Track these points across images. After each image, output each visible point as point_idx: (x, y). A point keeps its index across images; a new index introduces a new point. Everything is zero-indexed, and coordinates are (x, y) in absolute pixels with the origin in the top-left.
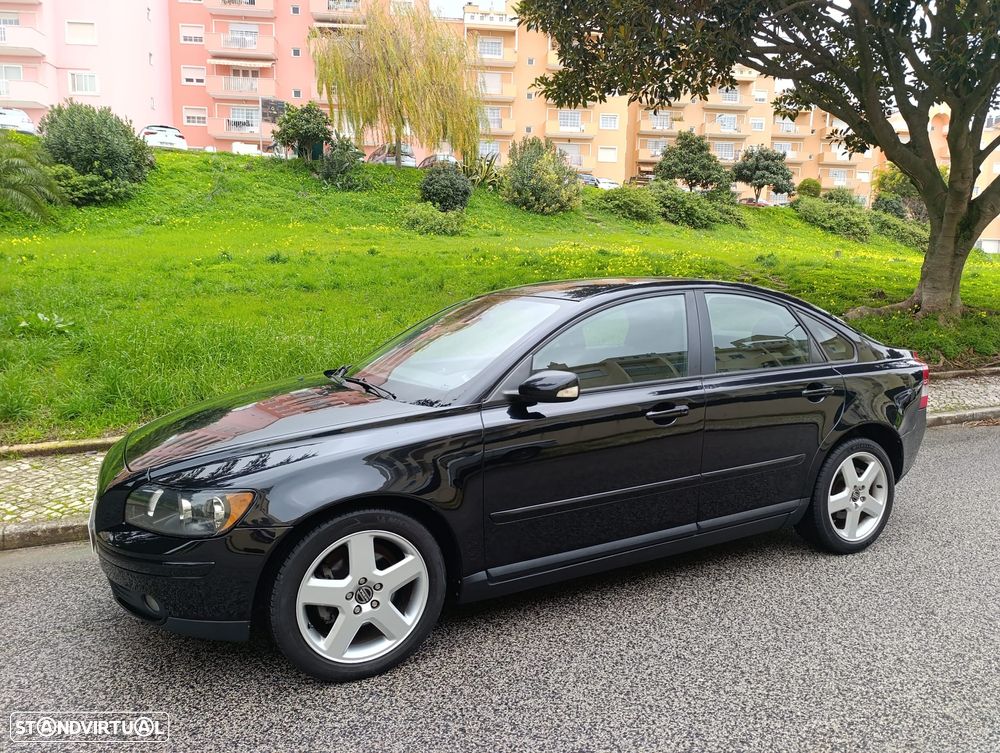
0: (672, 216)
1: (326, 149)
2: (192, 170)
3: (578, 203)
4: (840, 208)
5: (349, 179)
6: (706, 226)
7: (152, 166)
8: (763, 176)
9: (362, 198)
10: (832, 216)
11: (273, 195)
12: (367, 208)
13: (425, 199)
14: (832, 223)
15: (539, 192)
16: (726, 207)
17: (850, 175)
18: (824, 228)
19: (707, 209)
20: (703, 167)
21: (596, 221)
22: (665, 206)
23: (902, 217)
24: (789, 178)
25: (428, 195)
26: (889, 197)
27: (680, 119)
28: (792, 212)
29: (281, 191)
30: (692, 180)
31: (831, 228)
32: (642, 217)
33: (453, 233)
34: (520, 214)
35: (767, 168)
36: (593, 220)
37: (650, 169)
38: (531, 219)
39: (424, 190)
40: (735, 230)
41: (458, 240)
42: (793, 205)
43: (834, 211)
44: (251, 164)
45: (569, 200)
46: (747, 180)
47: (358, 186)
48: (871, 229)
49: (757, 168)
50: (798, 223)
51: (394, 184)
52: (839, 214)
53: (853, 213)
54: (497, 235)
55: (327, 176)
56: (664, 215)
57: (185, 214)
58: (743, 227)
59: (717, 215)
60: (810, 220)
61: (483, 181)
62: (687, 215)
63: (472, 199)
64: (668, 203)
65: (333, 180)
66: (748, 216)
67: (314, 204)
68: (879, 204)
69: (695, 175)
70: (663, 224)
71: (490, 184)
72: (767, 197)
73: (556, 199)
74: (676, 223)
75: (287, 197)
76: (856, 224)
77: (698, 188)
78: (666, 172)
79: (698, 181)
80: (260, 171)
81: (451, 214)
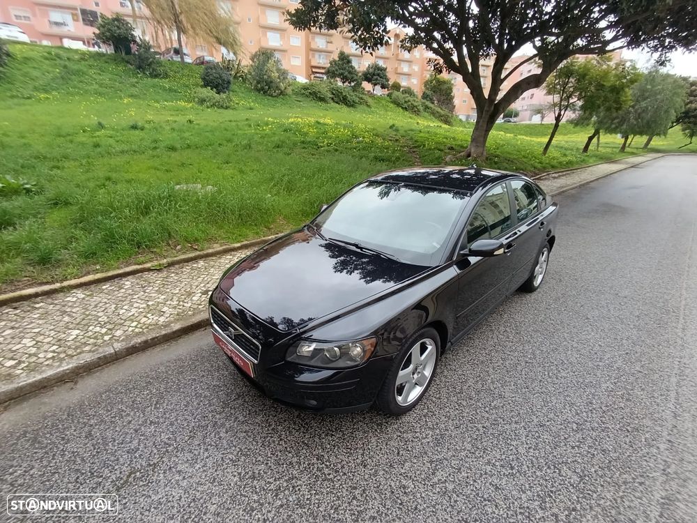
0: (336, 99)
1: (134, 48)
2: (40, 59)
3: (289, 91)
4: (409, 98)
5: (154, 70)
6: (352, 106)
7: (8, 55)
8: (377, 79)
9: (166, 83)
10: (406, 102)
11: (106, 78)
12: (170, 90)
13: (205, 86)
14: (405, 105)
15: (269, 83)
16: (361, 96)
17: (409, 80)
18: (402, 108)
19: (352, 96)
20: (350, 72)
21: (300, 101)
22: (333, 94)
23: (433, 103)
24: (388, 81)
25: (207, 83)
26: (429, 92)
27: (331, 42)
28: (388, 99)
29: (110, 76)
30: (344, 79)
31: (406, 108)
32: (322, 99)
33: (227, 108)
34: (260, 96)
35: (378, 75)
36: (298, 101)
37: (323, 71)
38: (266, 100)
39: (204, 79)
40: (365, 108)
41: (230, 111)
42: (389, 95)
43: (407, 100)
44: (84, 56)
45: (286, 88)
46: (369, 80)
47: (160, 75)
48: (421, 108)
49: (374, 75)
50: (392, 105)
51: (183, 75)
52: (409, 101)
53: (414, 101)
54: (251, 109)
55: (139, 67)
56: (333, 99)
57: (46, 91)
58: (369, 106)
59: (357, 100)
60: (397, 104)
61: (236, 74)
62: (344, 99)
63: (233, 87)
64: (334, 92)
65: (144, 69)
66: (370, 101)
67: (134, 86)
68: (425, 96)
69: (346, 76)
70: (333, 104)
71: (240, 77)
72: (378, 91)
73: (278, 88)
74: (339, 104)
75: (115, 81)
76: (416, 107)
77: (347, 83)
78: (331, 73)
79: (347, 80)
80: (91, 62)
81: (223, 96)
